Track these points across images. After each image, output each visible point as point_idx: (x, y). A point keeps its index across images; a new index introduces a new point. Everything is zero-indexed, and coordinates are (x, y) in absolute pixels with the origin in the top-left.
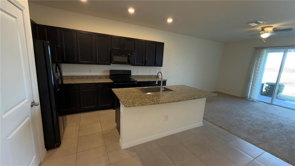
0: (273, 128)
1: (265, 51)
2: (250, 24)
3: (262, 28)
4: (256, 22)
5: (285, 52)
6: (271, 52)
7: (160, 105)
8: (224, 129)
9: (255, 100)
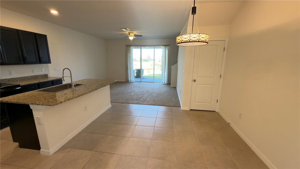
0: (146, 94)
1: (132, 47)
2: (123, 29)
3: (129, 33)
4: (126, 29)
5: (141, 48)
6: (135, 48)
7: (83, 96)
8: (125, 103)
9: (133, 82)
